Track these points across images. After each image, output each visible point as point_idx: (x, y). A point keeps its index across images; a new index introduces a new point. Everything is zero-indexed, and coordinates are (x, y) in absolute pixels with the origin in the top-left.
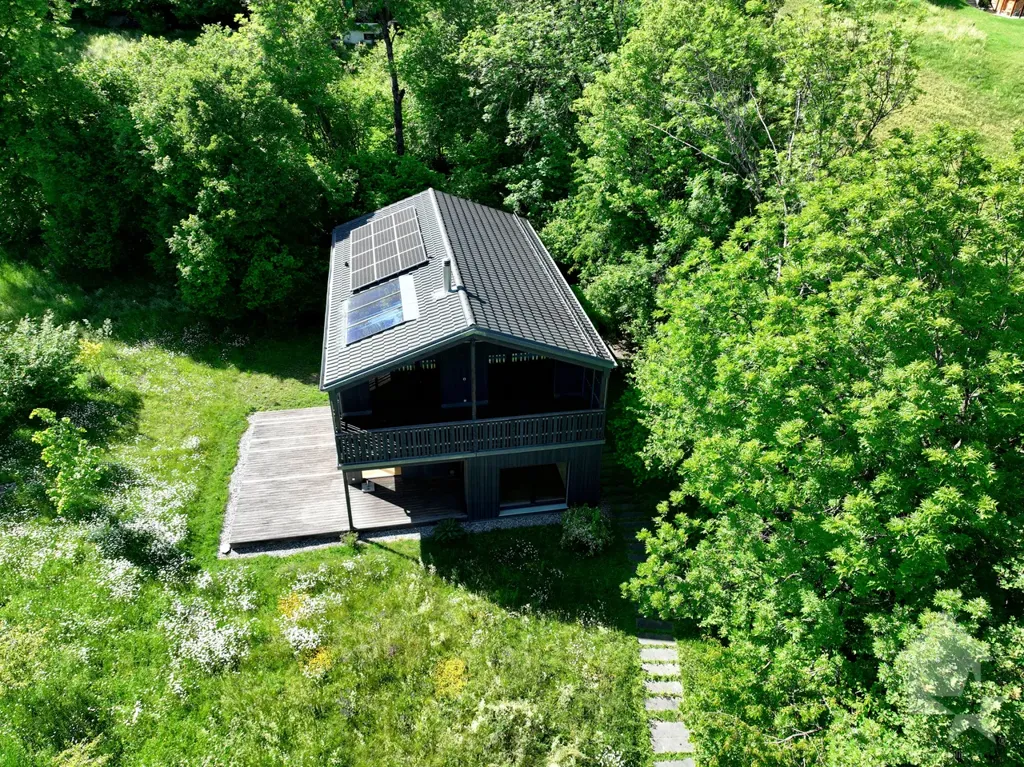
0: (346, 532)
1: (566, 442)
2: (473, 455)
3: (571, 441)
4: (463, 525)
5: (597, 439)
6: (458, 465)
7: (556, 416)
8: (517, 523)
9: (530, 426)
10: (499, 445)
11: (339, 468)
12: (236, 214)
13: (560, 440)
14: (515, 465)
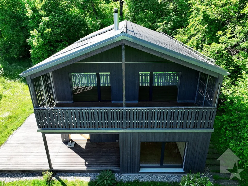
0: (46, 171)
1: (187, 128)
2: (123, 131)
3: (190, 128)
4: (117, 175)
5: (208, 128)
6: (117, 136)
7: (181, 109)
8: (151, 179)
9: (162, 115)
10: (140, 126)
11: (38, 131)
12: (52, 30)
13: (182, 127)
14: (150, 141)
